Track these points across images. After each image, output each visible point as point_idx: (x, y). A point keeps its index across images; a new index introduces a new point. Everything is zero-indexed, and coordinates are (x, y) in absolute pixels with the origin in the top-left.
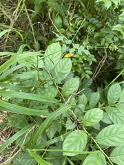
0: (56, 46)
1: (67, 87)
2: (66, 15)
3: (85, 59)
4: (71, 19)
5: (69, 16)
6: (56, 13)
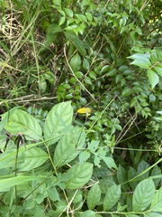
2: (88, 54)
3: (106, 124)
4: (94, 61)
5: (92, 56)
6: (75, 49)
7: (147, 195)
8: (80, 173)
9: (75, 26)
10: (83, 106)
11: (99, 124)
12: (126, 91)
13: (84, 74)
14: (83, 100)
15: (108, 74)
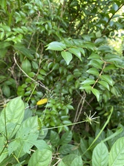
0: (18, 103)
1: (35, 161)
2: (35, 58)
3: (60, 107)
4: (40, 62)
5: (38, 59)
6: (24, 56)
7: (103, 157)
8: (41, 157)
9: (14, 37)
10: (40, 99)
11: (54, 109)
12: (69, 77)
13: (36, 73)
14: (40, 93)
15: (53, 69)
